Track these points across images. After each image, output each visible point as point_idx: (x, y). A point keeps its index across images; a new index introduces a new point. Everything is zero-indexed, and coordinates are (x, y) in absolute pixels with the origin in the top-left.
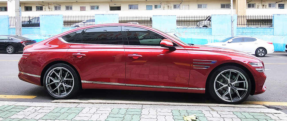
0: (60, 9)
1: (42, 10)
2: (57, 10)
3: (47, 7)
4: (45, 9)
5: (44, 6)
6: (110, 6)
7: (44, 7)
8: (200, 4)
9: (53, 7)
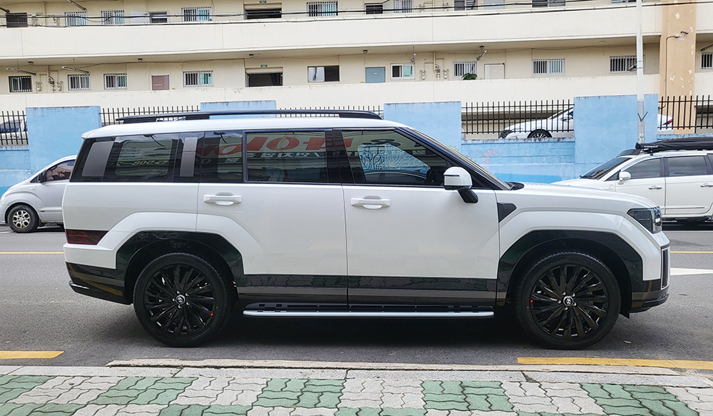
0: (85, 84)
1: (31, 88)
2: (78, 87)
3: (45, 80)
4: (39, 84)
5: (35, 74)
6: (250, 72)
7: (34, 80)
8: (540, 58)
9: (64, 79)
